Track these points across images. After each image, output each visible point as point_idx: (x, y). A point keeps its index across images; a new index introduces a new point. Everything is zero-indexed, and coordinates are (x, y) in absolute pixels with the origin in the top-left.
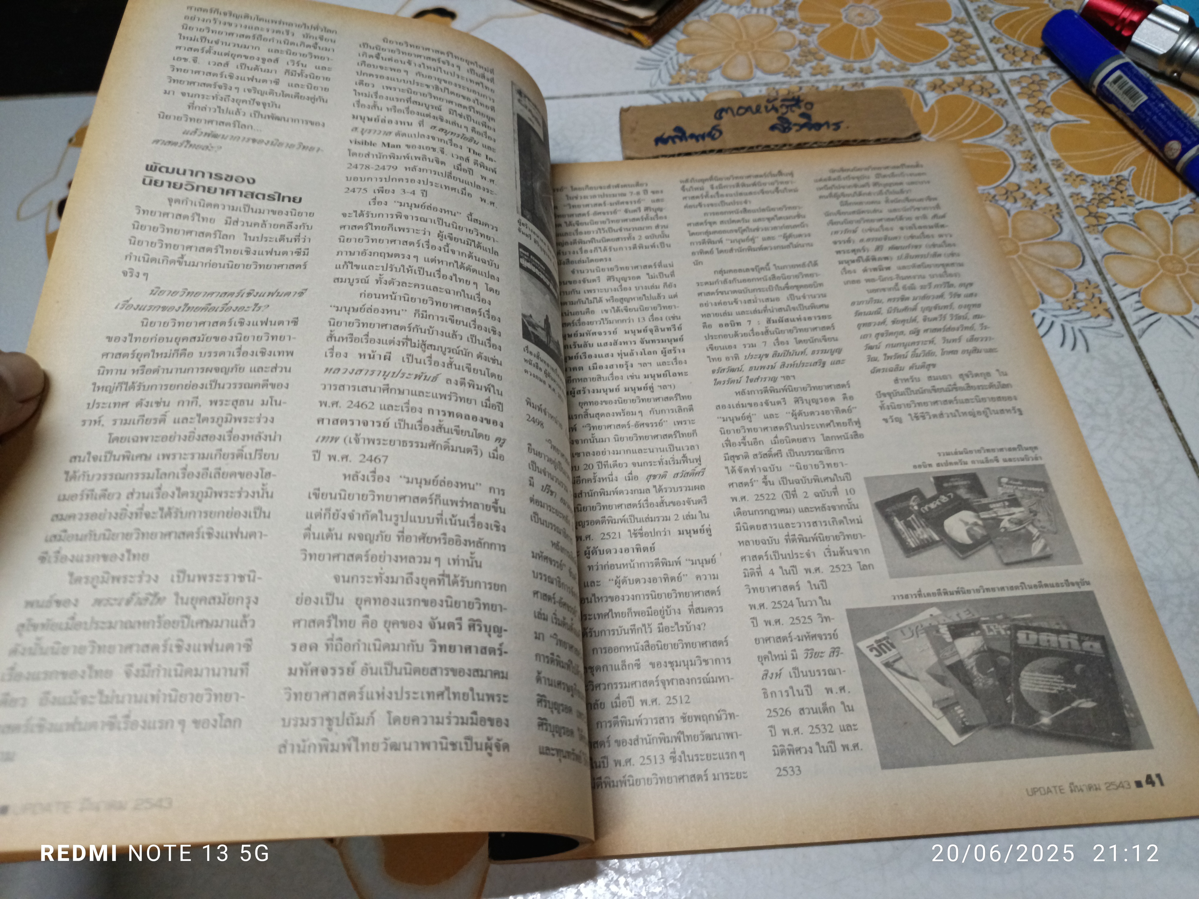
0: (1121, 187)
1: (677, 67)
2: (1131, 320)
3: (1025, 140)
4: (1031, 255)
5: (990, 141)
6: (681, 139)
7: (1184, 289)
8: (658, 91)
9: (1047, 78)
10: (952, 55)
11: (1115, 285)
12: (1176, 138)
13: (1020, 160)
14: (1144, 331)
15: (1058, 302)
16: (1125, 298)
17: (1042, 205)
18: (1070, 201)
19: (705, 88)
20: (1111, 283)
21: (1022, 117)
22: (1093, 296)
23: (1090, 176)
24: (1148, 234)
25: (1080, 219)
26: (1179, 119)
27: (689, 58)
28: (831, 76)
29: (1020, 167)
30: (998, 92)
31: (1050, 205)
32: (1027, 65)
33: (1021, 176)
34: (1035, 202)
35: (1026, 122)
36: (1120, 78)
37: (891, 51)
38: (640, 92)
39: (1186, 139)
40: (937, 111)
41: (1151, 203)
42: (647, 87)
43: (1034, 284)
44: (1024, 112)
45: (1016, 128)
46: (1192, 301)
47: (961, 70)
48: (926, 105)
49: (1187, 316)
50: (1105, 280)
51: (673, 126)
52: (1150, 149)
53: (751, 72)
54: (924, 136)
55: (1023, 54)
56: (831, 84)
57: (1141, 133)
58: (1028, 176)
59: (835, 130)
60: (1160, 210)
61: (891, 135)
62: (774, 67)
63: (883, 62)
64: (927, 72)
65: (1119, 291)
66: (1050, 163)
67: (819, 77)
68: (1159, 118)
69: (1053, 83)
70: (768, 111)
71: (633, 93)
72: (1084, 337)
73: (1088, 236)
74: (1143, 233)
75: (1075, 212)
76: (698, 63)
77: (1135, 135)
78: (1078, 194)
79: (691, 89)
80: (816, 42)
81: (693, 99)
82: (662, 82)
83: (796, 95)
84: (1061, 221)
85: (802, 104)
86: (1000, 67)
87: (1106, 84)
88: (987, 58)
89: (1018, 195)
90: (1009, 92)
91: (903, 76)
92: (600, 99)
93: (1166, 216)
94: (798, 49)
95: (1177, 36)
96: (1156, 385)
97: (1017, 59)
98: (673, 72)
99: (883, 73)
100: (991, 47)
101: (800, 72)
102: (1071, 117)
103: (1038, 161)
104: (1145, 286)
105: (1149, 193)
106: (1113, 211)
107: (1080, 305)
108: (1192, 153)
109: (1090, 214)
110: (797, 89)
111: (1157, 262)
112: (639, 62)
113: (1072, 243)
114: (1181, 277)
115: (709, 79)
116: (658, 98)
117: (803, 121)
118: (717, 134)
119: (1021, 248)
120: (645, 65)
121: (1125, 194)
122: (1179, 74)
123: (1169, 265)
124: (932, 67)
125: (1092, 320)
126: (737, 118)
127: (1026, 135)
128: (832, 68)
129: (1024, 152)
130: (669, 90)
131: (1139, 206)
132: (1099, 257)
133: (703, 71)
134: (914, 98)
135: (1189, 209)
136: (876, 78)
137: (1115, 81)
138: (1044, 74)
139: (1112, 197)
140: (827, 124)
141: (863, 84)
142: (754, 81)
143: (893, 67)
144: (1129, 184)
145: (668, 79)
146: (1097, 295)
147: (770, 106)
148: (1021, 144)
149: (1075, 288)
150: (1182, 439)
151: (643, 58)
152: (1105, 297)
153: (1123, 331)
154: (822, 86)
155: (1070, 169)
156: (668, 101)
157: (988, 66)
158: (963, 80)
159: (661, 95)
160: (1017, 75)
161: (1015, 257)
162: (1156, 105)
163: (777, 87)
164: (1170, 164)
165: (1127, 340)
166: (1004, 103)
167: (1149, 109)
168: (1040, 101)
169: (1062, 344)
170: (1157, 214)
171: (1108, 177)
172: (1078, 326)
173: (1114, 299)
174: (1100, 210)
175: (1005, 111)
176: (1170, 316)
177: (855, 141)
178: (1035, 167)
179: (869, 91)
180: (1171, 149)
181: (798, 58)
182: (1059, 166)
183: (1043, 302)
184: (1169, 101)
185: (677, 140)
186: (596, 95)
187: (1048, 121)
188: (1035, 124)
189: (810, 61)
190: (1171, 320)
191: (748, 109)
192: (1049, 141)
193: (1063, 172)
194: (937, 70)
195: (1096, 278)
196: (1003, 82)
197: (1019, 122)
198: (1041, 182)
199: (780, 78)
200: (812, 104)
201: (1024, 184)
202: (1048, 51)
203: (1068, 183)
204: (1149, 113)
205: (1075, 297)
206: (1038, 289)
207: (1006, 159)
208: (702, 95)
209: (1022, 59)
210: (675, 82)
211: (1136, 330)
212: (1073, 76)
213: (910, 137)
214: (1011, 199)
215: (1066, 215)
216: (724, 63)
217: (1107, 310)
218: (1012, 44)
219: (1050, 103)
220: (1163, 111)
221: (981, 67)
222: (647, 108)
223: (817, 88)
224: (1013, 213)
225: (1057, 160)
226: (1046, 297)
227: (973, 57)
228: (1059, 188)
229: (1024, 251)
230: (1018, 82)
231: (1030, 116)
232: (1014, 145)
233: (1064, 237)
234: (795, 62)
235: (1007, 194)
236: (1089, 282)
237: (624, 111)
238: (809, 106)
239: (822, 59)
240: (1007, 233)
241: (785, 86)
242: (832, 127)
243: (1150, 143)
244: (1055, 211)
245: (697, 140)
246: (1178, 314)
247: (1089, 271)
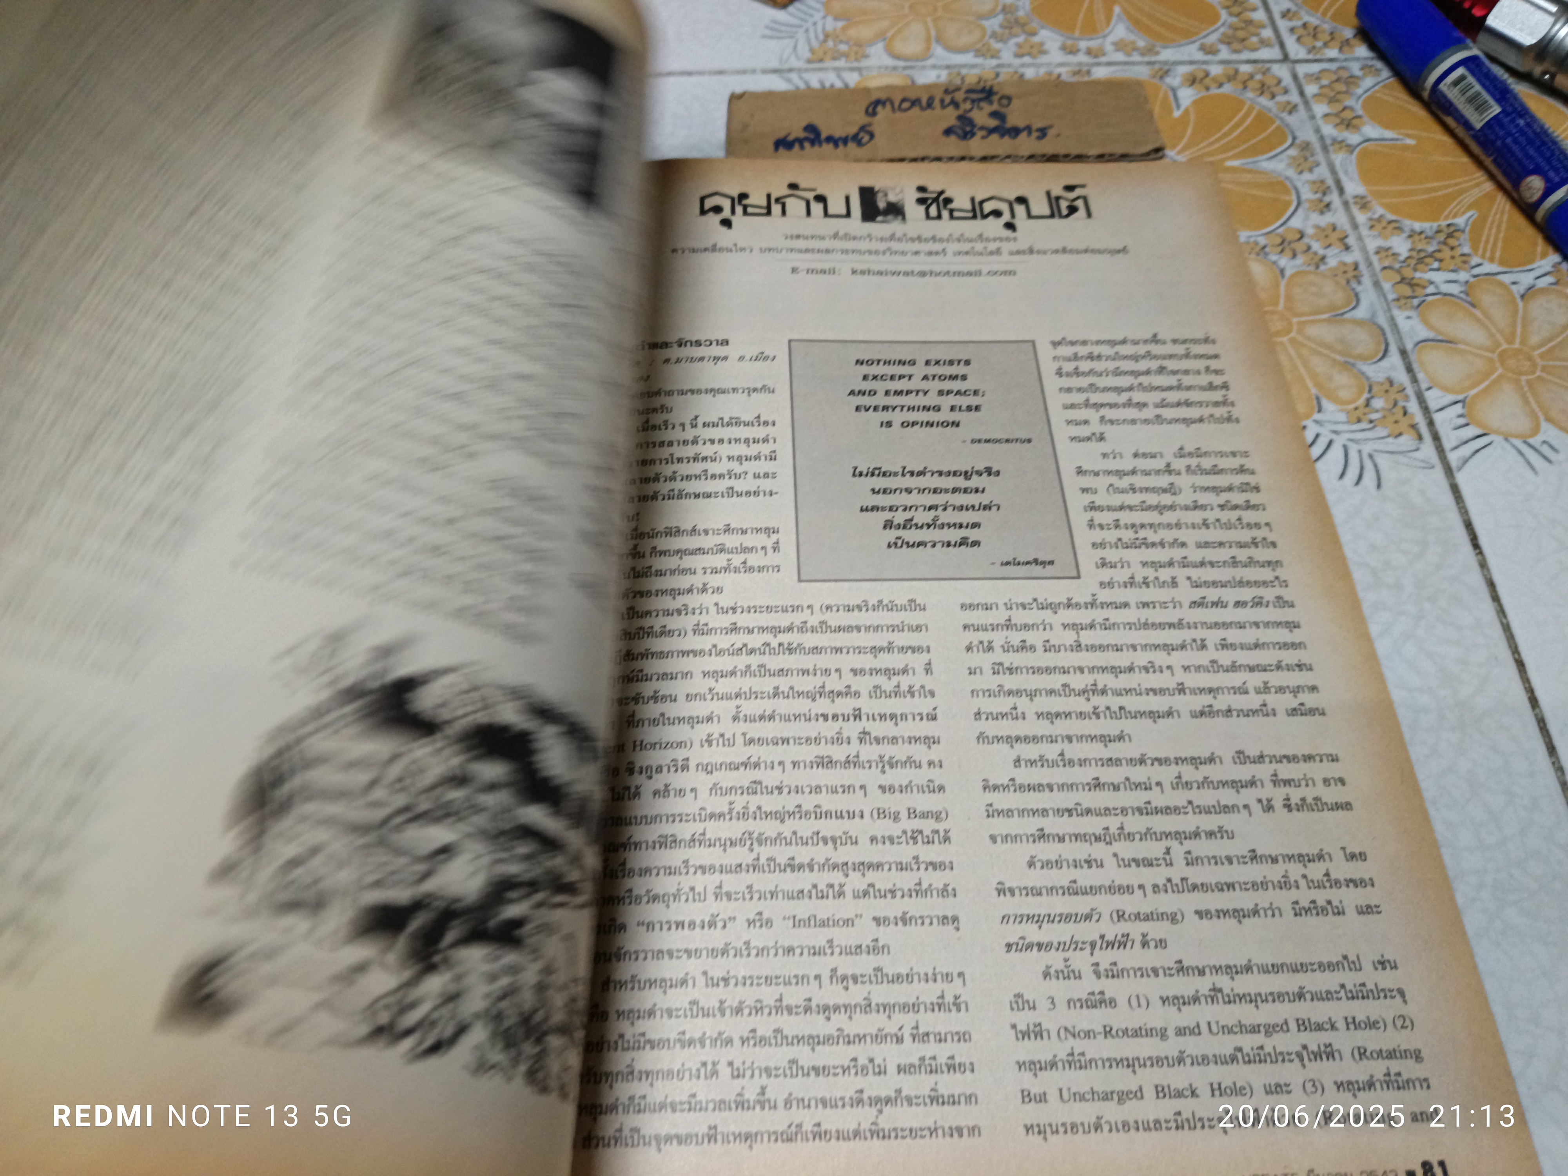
0: (1452, 242)
1: (821, 37)
2: (1447, 445)
3: (1318, 165)
4: (1308, 338)
5: (1266, 165)
6: (813, 143)
7: (1531, 400)
8: (790, 70)
9: (1359, 73)
10: (1224, 34)
11: (1429, 388)
12: (1537, 171)
13: (1307, 194)
14: (1466, 461)
15: (1341, 411)
16: (1441, 409)
17: (1332, 262)
18: (1375, 259)
19: (859, 70)
20: (1424, 386)
21: (1318, 131)
22: (1395, 404)
23: (1409, 224)
24: (1484, 313)
25: (1387, 286)
26: (1544, 144)
27: (840, 24)
28: (1044, 59)
29: (1305, 205)
30: (1286, 91)
31: (1345, 264)
32: (1333, 53)
33: (1306, 218)
34: (1323, 258)
35: (1322, 139)
36: (1462, 78)
37: (1136, 24)
38: (765, 71)
39: (1552, 174)
40: (1192, 117)
41: (1493, 268)
42: (774, 64)
43: (1309, 383)
44: (1320, 122)
45: (1306, 146)
46: (1542, 418)
47: (1235, 57)
48: (1178, 107)
49: (1531, 441)
50: (1414, 380)
51: (804, 124)
52: (1500, 186)
53: (928, 48)
54: (1170, 153)
55: (1327, 37)
56: (1042, 71)
57: (1488, 161)
58: (1316, 219)
59: (1040, 138)
60: (1506, 279)
61: (1119, 150)
62: (965, 40)
63: (1122, 40)
64: (1185, 58)
65: (1434, 398)
66: (1351, 201)
67: (1027, 59)
68: (1515, 141)
69: (1368, 82)
70: (943, 106)
71: (753, 71)
72: (1376, 466)
73: (1396, 312)
74: (1478, 313)
75: (1381, 276)
76: (853, 32)
77: (1480, 164)
78: (1388, 249)
79: (837, 70)
80: (1028, 7)
81: (839, 84)
82: (798, 58)
83: (988, 84)
84: (1359, 289)
85: (995, 98)
86: (1292, 55)
87: (1443, 86)
88: (1274, 40)
89: (1300, 246)
90: (1302, 93)
91: (1149, 63)
92: (705, 79)
93: (1514, 288)
94: (1001, 17)
95: (1551, 20)
96: (1476, 545)
97: (1319, 44)
98: (815, 44)
99: (1120, 57)
100: (1283, 25)
101: (999, 51)
102: (1389, 134)
103: (1334, 197)
104: (1473, 392)
105: (1493, 252)
106: (1438, 277)
107: (1374, 416)
108: (1558, 195)
109: (1403, 280)
110: (992, 76)
111: (1495, 356)
112: (767, 27)
113: (1371, 323)
114: (1528, 382)
115: (866, 56)
116: (789, 81)
117: (993, 123)
118: (866, 138)
119: (1295, 328)
120: (775, 31)
121: (1458, 251)
122: (1553, 77)
123: (1511, 363)
124: (1192, 52)
125: (1390, 440)
126: (899, 114)
127: (1320, 157)
128: (1046, 47)
129: (1314, 182)
130: (806, 70)
131: (1476, 271)
132: (1409, 346)
133: (859, 44)
134: (1161, 95)
135: (1549, 279)
136: (1109, 64)
137: (1456, 83)
138: (1355, 68)
139: (1438, 255)
140: (1029, 129)
141: (1088, 73)
142: (930, 62)
143: (1136, 49)
144: (1464, 237)
145: (807, 55)
146: (1401, 403)
147: (948, 99)
148: (1311, 170)
149: (1370, 391)
150: (1507, 629)
151: (775, 22)
152: (1413, 407)
153: (1435, 459)
154: (1030, 73)
155: (1380, 211)
156: (802, 86)
157: (1274, 53)
158: (1237, 71)
159: (794, 76)
160: (1315, 68)
161: (1285, 339)
162: (1512, 121)
163: (964, 71)
164: (1528, 210)
165: (1439, 473)
166: (1292, 109)
167: (1502, 126)
168: (1345, 108)
169: (1342, 476)
170: (1501, 284)
171: (1435, 225)
172: (1367, 448)
173: (1425, 409)
174: (1418, 275)
175: (1292, 120)
176: (1506, 439)
177: (1066, 156)
178: (1328, 205)
179: (1097, 83)
180: (1530, 188)
181: (999, 30)
182: (1364, 206)
183: (1320, 411)
184: (1533, 117)
185: (807, 145)
186: (700, 73)
187: (1354, 138)
188: (1335, 141)
189: (1017, 36)
190: (1507, 445)
191: (915, 102)
192: (1353, 169)
193: (1369, 215)
194: (1200, 56)
195: (1402, 377)
196: (1295, 77)
197: (1313, 138)
198: (1334, 229)
199: (968, 58)
200: (1009, 99)
201: (1310, 231)
202: (1364, 35)
203: (1374, 232)
204: (1502, 133)
205: (1368, 404)
206: (1314, 391)
207: (1287, 192)
208: (853, 79)
209: (1326, 45)
210: (817, 59)
211: (1453, 458)
212: (1397, 73)
213: (1148, 154)
214: (1288, 253)
215: (1367, 280)
216: (889, 34)
217: (1414, 427)
218: (1313, 21)
219: (1360, 112)
220: (1522, 131)
221: (1264, 54)
222: (770, 96)
223: (1022, 76)
224: (1288, 273)
225: (1363, 197)
226: (1325, 403)
227: (1254, 39)
228: (1360, 238)
229: (1300, 332)
230: (1315, 78)
231: (1328, 130)
232: (1301, 173)
233: (1361, 313)
234: (994, 35)
235: (1283, 245)
236: (1391, 382)
237: (735, 99)
238: (1005, 102)
239: (1034, 34)
240: (1276, 304)
241: (976, 71)
242: (1035, 134)
243: (1501, 177)
244: (1351, 274)
245: (836, 145)
246: (1517, 436)
247: (1393, 363)
